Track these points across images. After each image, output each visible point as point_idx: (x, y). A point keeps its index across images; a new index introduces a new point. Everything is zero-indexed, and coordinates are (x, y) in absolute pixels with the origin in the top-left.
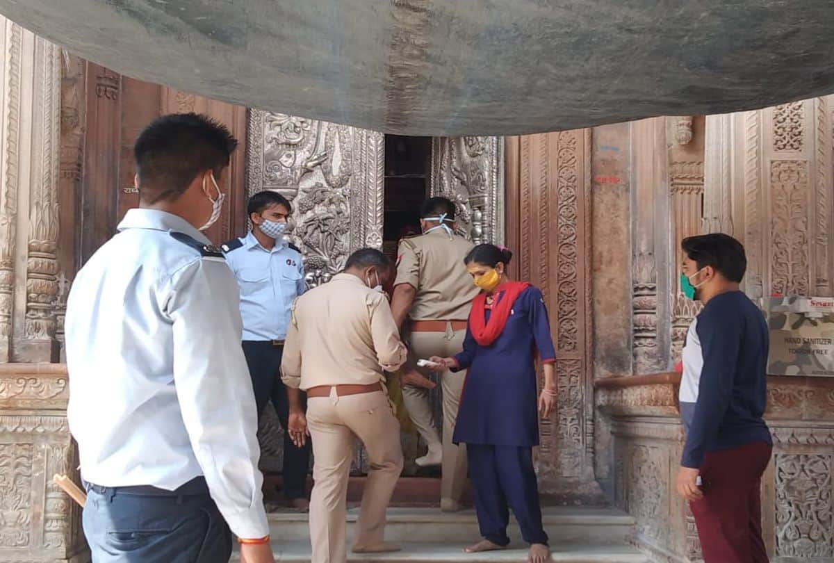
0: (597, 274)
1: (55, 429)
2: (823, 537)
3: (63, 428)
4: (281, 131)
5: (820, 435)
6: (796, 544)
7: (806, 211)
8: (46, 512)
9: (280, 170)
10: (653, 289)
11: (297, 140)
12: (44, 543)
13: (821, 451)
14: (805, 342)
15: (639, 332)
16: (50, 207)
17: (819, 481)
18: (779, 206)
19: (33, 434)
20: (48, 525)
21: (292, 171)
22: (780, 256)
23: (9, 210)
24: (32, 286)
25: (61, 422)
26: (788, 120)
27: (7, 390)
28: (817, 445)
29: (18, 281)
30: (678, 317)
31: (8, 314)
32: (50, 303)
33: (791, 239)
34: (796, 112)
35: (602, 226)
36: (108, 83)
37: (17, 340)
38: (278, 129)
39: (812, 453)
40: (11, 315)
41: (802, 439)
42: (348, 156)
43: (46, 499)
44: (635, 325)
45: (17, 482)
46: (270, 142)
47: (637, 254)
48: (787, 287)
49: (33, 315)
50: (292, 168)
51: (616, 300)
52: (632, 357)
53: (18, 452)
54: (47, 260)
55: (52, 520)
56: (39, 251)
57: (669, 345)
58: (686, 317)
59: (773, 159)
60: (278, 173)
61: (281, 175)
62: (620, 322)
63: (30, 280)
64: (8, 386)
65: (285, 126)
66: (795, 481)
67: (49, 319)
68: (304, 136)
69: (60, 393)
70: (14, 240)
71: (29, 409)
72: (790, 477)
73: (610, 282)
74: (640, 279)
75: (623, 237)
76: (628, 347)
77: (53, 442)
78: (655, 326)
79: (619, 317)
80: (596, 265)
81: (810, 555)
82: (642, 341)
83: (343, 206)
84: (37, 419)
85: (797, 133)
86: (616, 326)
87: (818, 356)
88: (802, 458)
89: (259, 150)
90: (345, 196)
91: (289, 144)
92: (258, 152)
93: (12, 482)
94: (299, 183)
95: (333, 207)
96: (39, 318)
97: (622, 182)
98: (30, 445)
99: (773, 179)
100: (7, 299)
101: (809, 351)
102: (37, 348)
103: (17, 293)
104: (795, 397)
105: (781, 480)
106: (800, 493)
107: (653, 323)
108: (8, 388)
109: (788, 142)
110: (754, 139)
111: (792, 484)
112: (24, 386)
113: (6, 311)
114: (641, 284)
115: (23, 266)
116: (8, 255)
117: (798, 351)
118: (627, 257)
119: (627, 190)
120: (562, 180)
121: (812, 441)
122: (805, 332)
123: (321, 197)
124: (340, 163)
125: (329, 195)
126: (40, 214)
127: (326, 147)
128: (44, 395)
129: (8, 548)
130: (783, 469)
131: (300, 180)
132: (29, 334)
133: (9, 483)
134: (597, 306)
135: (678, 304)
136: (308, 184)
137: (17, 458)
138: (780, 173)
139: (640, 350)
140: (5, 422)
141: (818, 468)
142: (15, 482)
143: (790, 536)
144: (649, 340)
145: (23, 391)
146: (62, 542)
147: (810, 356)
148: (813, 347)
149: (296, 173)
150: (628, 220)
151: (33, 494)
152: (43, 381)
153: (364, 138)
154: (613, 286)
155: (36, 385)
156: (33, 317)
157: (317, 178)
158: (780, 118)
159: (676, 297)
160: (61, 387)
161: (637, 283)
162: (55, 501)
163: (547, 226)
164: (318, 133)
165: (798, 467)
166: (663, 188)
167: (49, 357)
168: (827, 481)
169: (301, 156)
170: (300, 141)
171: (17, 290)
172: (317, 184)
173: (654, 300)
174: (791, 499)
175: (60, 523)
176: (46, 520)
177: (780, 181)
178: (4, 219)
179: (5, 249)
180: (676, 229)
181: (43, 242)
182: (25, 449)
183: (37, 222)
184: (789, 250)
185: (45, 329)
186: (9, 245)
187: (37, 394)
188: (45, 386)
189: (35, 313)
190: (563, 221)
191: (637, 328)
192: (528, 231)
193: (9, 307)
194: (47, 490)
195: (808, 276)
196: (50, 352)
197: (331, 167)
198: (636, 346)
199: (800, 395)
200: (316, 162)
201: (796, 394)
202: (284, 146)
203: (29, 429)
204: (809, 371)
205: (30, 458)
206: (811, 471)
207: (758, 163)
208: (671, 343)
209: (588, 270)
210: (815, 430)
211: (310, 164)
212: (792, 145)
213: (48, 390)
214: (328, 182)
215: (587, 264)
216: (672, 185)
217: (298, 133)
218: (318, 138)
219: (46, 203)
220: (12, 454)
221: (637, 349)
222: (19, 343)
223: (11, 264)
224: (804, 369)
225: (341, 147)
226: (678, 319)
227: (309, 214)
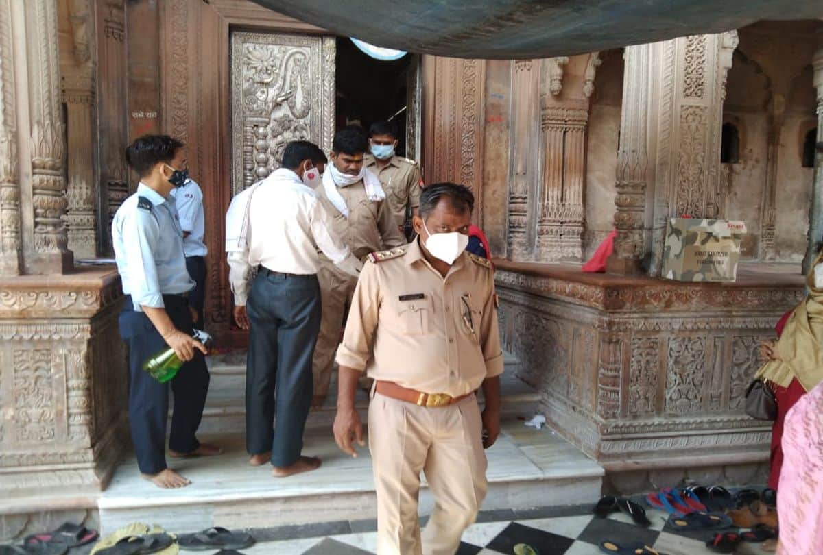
0: (486, 187)
1: (71, 335)
2: (696, 397)
3: (79, 335)
4: (256, 73)
5: (701, 322)
6: (678, 403)
7: (704, 147)
8: (68, 408)
9: (256, 103)
10: (525, 198)
11: (269, 80)
12: (68, 434)
13: (701, 334)
14: (709, 255)
15: (512, 228)
16: (52, 125)
17: (696, 357)
18: (685, 143)
19: (50, 340)
20: (71, 419)
21: (265, 104)
22: (683, 183)
23: (8, 128)
24: (39, 202)
25: (76, 329)
26: (695, 72)
27: (18, 303)
28: (699, 329)
29: (23, 197)
30: (544, 218)
31: (15, 230)
32: (59, 217)
33: (692, 171)
34: (700, 66)
35: (491, 153)
36: (115, 26)
37: (27, 253)
38: (253, 71)
39: (694, 336)
40: (19, 229)
41: (689, 326)
42: (308, 94)
43: (68, 397)
44: (510, 223)
45: (38, 384)
46: (248, 81)
47: (514, 173)
48: (687, 208)
49: (41, 229)
50: (266, 102)
51: (497, 205)
52: (506, 245)
53: (37, 358)
54: (53, 177)
55: (75, 415)
56: (44, 168)
57: (535, 237)
58: (550, 219)
59: (683, 104)
60: (255, 106)
61: (257, 107)
62: (500, 221)
63: (36, 197)
64: (20, 298)
65: (259, 68)
66: (681, 357)
67: (59, 233)
68: (274, 78)
69: (72, 304)
70: (16, 157)
71: (44, 319)
72: (677, 354)
73: (494, 192)
74: (517, 190)
75: (503, 161)
76: (504, 239)
77: (69, 347)
78: (525, 224)
79: (500, 217)
80: (486, 180)
81: (686, 411)
82: (516, 234)
83: (304, 133)
84: (52, 328)
85: (700, 83)
86: (497, 223)
87: (717, 266)
88: (687, 340)
89: (238, 86)
90: (306, 125)
91: (262, 83)
92: (238, 89)
93: (33, 384)
94: (271, 113)
95: (297, 133)
96: (47, 232)
97: (504, 121)
98: (47, 350)
99: (682, 120)
100: (12, 215)
101: (711, 262)
102: (47, 261)
103: (23, 209)
104: (690, 296)
105: (671, 356)
106: (683, 365)
107: (524, 222)
108: (20, 302)
109: (694, 90)
110: (669, 87)
111: (678, 360)
112: (36, 299)
113: (13, 226)
114: (517, 195)
115: (27, 184)
116: (11, 172)
117: (704, 262)
118: (506, 175)
119: (508, 127)
120: (465, 118)
121: (695, 328)
122: (711, 247)
123: (288, 125)
124: (302, 99)
125: (294, 125)
126: (42, 133)
127: (291, 87)
128: (56, 307)
129: (33, 442)
130: (673, 349)
131: (272, 111)
132: (39, 248)
133: (30, 384)
134: (485, 210)
135: (545, 210)
136: (278, 114)
137: (36, 362)
138: (687, 116)
139: (515, 240)
140: (21, 331)
141: (697, 347)
142: (36, 383)
143: (674, 397)
144: (521, 234)
145: (35, 304)
146: (86, 433)
147: (712, 266)
148: (714, 259)
149: (268, 106)
150: (507, 149)
151: (55, 394)
152: (54, 293)
153: (320, 81)
154: (496, 196)
155: (47, 298)
156: (42, 231)
157: (284, 111)
158: (689, 70)
159: (543, 205)
160: (72, 300)
161: (513, 193)
162: (76, 399)
163: (454, 151)
164: (285, 75)
165: (684, 347)
166: (535, 125)
167: (61, 269)
168: (701, 357)
169: (272, 92)
170: (272, 81)
171: (23, 205)
172: (285, 115)
173: (526, 206)
174: (677, 371)
175: (83, 416)
176: (69, 415)
177: (687, 122)
178: (3, 136)
179: (7, 166)
180: (545, 156)
181: (48, 160)
182: (43, 354)
183: (39, 141)
184: (691, 179)
185: (55, 242)
186: (11, 163)
187: (50, 306)
188: (56, 298)
189: (44, 227)
190: (464, 148)
191: (511, 225)
192: (440, 155)
193: (16, 222)
194: (68, 390)
195: (702, 200)
196: (61, 265)
197: (295, 102)
198: (511, 237)
199: (693, 294)
200: (284, 98)
201: (691, 293)
202: (259, 84)
203: (46, 337)
204: (710, 277)
205: (48, 362)
206: (692, 349)
207: (671, 107)
208: (537, 236)
209: (481, 184)
210: (698, 319)
211: (279, 99)
212: (696, 93)
213: (60, 301)
214: (293, 113)
215: (481, 180)
216: (543, 124)
217: (270, 74)
218: (284, 78)
219: (47, 122)
220: (31, 359)
221: (512, 239)
222: (29, 256)
223: (15, 180)
224: (706, 276)
225: (302, 87)
226: (544, 221)
227: (280, 138)
